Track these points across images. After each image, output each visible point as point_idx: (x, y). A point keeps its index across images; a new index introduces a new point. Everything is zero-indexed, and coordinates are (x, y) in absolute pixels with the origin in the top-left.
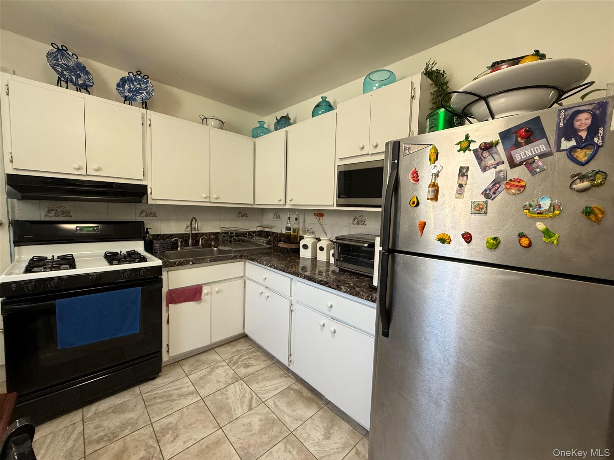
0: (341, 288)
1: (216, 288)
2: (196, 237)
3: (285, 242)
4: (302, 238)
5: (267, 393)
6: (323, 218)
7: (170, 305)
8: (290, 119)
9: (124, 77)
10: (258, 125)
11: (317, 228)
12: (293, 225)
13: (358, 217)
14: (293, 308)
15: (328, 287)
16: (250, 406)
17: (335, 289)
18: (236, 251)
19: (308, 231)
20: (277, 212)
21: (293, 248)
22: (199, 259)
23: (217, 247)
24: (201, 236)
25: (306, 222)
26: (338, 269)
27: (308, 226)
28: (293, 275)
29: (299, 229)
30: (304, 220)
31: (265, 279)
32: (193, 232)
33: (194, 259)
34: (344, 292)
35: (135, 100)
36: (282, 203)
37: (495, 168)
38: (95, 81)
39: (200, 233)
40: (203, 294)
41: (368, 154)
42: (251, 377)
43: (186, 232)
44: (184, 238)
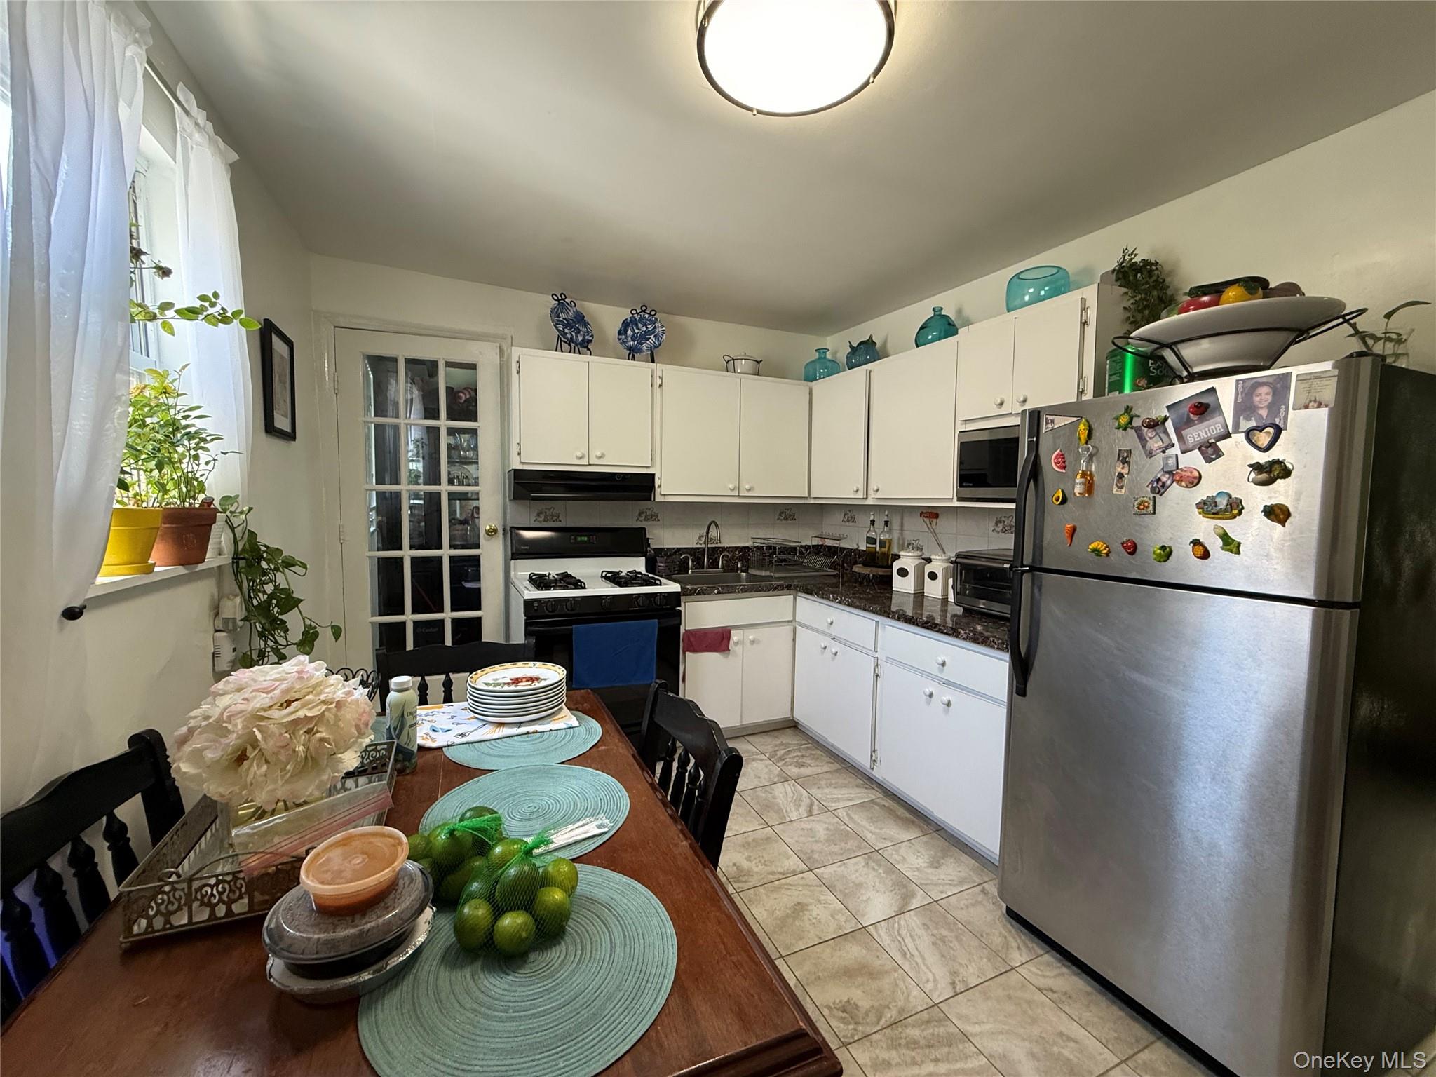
0: (959, 633)
1: (751, 635)
2: (714, 552)
3: (865, 564)
4: (897, 557)
5: (835, 802)
6: (938, 520)
7: (687, 653)
8: (875, 344)
9: (626, 320)
10: (817, 355)
11: (926, 540)
12: (880, 534)
13: (1003, 519)
14: (880, 671)
15: (937, 631)
16: (810, 811)
17: (949, 635)
18: (780, 578)
19: (909, 544)
20: (850, 511)
21: (881, 576)
22: (727, 586)
23: (746, 571)
24: (721, 553)
25: (905, 528)
26: (962, 609)
27: (909, 537)
28: (880, 614)
29: (890, 541)
30: (902, 525)
31: (831, 623)
32: (709, 546)
33: (721, 587)
34: (964, 639)
35: (640, 351)
36: (860, 495)
37: (1164, 452)
38: (594, 332)
39: (719, 548)
40: (731, 642)
41: (1011, 414)
42: (809, 780)
43: (699, 546)
44: (696, 553)
